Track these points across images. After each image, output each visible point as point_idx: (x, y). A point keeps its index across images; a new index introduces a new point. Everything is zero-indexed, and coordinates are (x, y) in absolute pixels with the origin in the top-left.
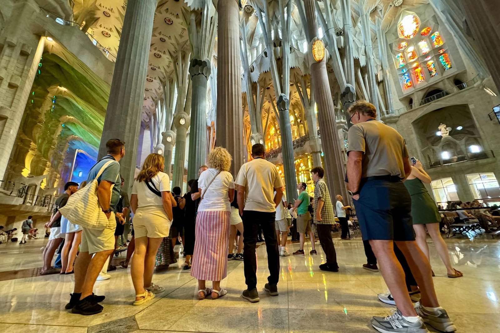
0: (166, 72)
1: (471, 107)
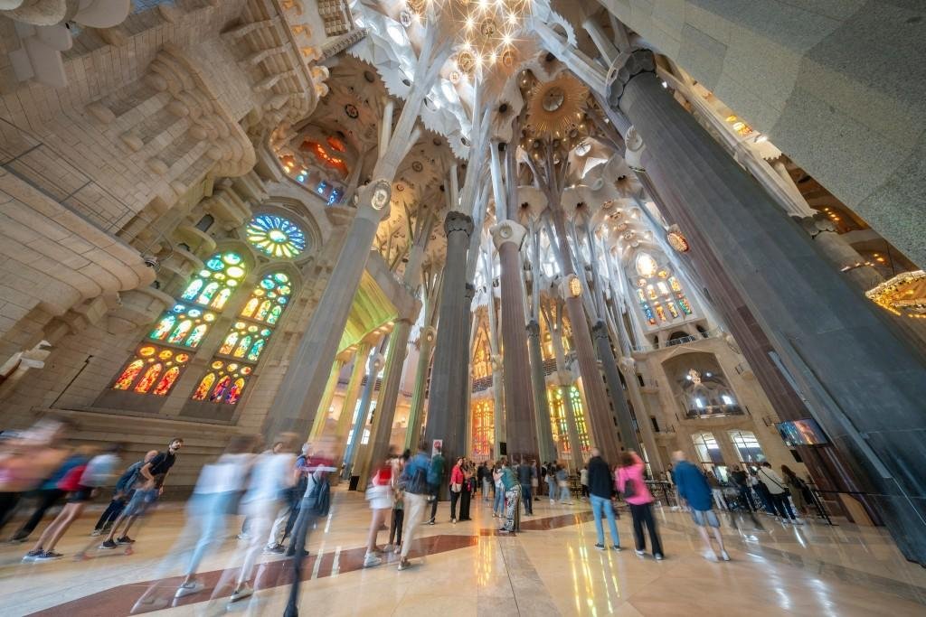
0: (434, 256)
1: (718, 356)
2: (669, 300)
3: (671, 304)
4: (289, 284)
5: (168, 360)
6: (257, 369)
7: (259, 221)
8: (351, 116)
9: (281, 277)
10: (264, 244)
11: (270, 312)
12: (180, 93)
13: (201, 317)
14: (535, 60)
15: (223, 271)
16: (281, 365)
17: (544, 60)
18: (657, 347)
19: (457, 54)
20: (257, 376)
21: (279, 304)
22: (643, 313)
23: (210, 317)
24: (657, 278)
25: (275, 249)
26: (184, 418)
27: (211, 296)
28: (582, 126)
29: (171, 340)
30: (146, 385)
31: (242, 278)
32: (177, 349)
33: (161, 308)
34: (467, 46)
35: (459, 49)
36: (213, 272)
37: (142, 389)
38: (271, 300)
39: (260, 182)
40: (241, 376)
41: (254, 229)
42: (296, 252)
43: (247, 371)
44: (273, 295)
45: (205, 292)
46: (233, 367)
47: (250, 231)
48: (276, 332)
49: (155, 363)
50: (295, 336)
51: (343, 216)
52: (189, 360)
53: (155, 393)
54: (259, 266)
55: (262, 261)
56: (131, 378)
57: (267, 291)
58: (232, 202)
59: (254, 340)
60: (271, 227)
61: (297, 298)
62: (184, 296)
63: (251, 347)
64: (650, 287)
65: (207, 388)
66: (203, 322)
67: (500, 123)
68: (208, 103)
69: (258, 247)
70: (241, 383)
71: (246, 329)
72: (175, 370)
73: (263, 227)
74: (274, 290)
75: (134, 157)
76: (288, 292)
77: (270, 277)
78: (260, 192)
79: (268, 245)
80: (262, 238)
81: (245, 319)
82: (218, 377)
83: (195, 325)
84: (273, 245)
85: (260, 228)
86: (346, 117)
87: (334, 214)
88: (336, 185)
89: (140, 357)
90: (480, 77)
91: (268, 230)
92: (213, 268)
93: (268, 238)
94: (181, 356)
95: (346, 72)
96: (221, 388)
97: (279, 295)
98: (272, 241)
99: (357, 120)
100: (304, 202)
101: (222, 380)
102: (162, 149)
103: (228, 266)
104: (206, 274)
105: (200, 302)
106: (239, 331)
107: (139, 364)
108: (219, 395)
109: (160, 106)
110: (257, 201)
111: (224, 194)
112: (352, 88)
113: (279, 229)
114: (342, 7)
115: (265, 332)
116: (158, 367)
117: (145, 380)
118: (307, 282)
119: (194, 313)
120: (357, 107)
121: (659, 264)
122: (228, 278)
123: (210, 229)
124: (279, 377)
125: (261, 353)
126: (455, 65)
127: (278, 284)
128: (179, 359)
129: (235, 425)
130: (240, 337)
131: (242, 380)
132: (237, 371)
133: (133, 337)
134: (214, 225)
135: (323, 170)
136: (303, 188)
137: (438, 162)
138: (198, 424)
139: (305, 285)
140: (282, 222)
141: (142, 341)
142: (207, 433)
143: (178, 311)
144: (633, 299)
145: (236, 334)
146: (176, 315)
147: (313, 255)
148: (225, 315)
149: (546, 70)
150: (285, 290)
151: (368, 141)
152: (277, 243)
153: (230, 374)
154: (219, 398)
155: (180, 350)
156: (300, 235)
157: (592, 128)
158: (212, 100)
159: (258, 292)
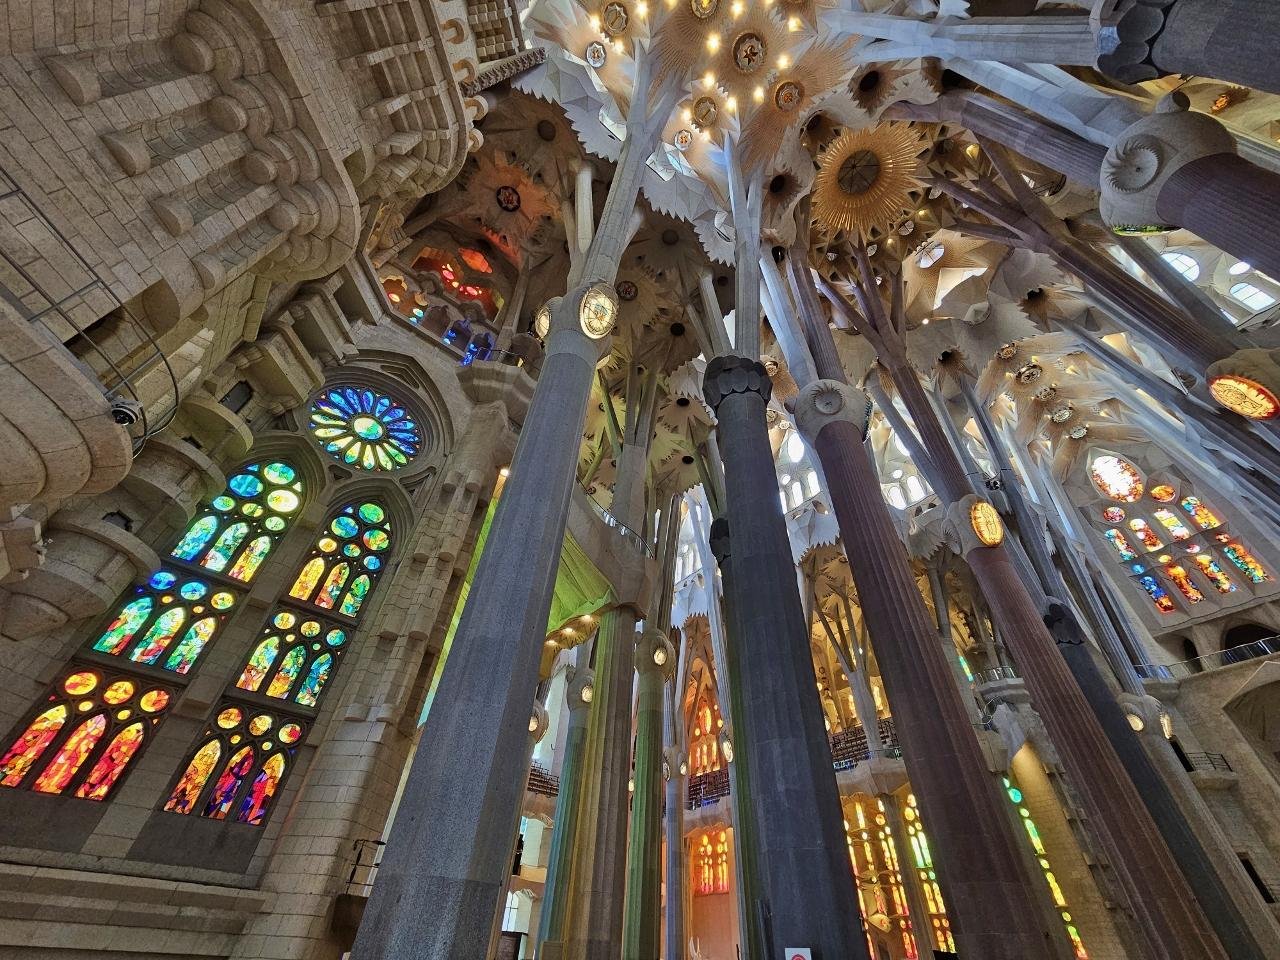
2: (1197, 549)
3: (1204, 559)
4: (387, 527)
5: (122, 706)
6: (317, 727)
7: (336, 398)
8: (506, 209)
9: (372, 512)
10: (342, 443)
11: (347, 588)
12: (236, 79)
13: (205, 601)
14: (842, 88)
15: (259, 499)
16: (372, 717)
17: (856, 87)
18: (1197, 666)
19: (690, 96)
20: (315, 748)
21: (365, 571)
22: (1135, 584)
23: (224, 600)
24: (1147, 504)
25: (362, 452)
26: (140, 866)
27: (231, 553)
28: (922, 213)
29: (137, 655)
30: (62, 773)
31: (294, 514)
32: (145, 679)
33: (126, 577)
34: (709, 81)
35: (694, 87)
36: (241, 500)
37: (51, 783)
38: (350, 560)
39: (343, 320)
40: (279, 748)
41: (325, 415)
42: (402, 459)
43: (291, 734)
44: (354, 551)
45: (220, 543)
46: (263, 723)
47: (317, 418)
48: (358, 636)
49: (91, 715)
50: (402, 642)
51: (494, 384)
52: (169, 706)
53: (81, 794)
54: (332, 488)
55: (337, 478)
56: (31, 755)
57: (342, 542)
58: (291, 357)
59: (311, 657)
60: (355, 411)
61: (403, 556)
62: (177, 552)
63: (304, 672)
64: (1138, 523)
65: (201, 779)
66: (210, 612)
67: (773, 210)
68: (285, 103)
69: (331, 448)
70: (277, 763)
71: (296, 629)
72: (134, 732)
73: (342, 410)
74: (358, 540)
75: (125, 185)
76: (385, 545)
77: (350, 510)
78: (341, 341)
79: (350, 445)
80: (339, 432)
81: (293, 606)
82: (228, 751)
83: (191, 619)
84: (359, 444)
85: (336, 412)
86: (495, 210)
87: (476, 382)
88: (477, 330)
89: (63, 698)
90: (734, 129)
91: (350, 416)
92: (241, 491)
93: (349, 431)
94: (154, 695)
95: (507, 125)
96: (232, 779)
97: (366, 551)
98: (357, 438)
99: (518, 214)
100: (420, 359)
101: (236, 758)
102: (185, 182)
103: (270, 487)
104: (224, 504)
105: (208, 566)
106: (282, 634)
107: (57, 715)
108: (226, 800)
109: (195, 101)
110: (335, 358)
111: (278, 338)
112: (514, 155)
113: (371, 415)
114: (507, 12)
115: (334, 637)
116: (96, 726)
117: (61, 759)
118: (424, 520)
119: (193, 591)
120: (518, 190)
121: (1148, 471)
122: (269, 513)
123: (245, 411)
124: (366, 749)
125: (326, 687)
126: (687, 115)
127: (365, 526)
128: (149, 703)
129: (257, 887)
130: (284, 649)
131: (279, 757)
132: (272, 734)
133: (55, 648)
134: (251, 404)
135: (454, 304)
136: (420, 334)
137: (672, 275)
138: (172, 886)
139: (419, 529)
140: (376, 401)
141: (74, 658)
142: (191, 911)
143: (161, 587)
144: (1102, 554)
145: (275, 640)
146: (156, 595)
147: (435, 464)
148: (257, 594)
149: (861, 105)
150: (377, 540)
151: (536, 248)
152: (365, 441)
153: (254, 742)
154: (225, 808)
155: (154, 679)
156: (410, 425)
157: (945, 214)
158: (296, 97)
159: (327, 545)
